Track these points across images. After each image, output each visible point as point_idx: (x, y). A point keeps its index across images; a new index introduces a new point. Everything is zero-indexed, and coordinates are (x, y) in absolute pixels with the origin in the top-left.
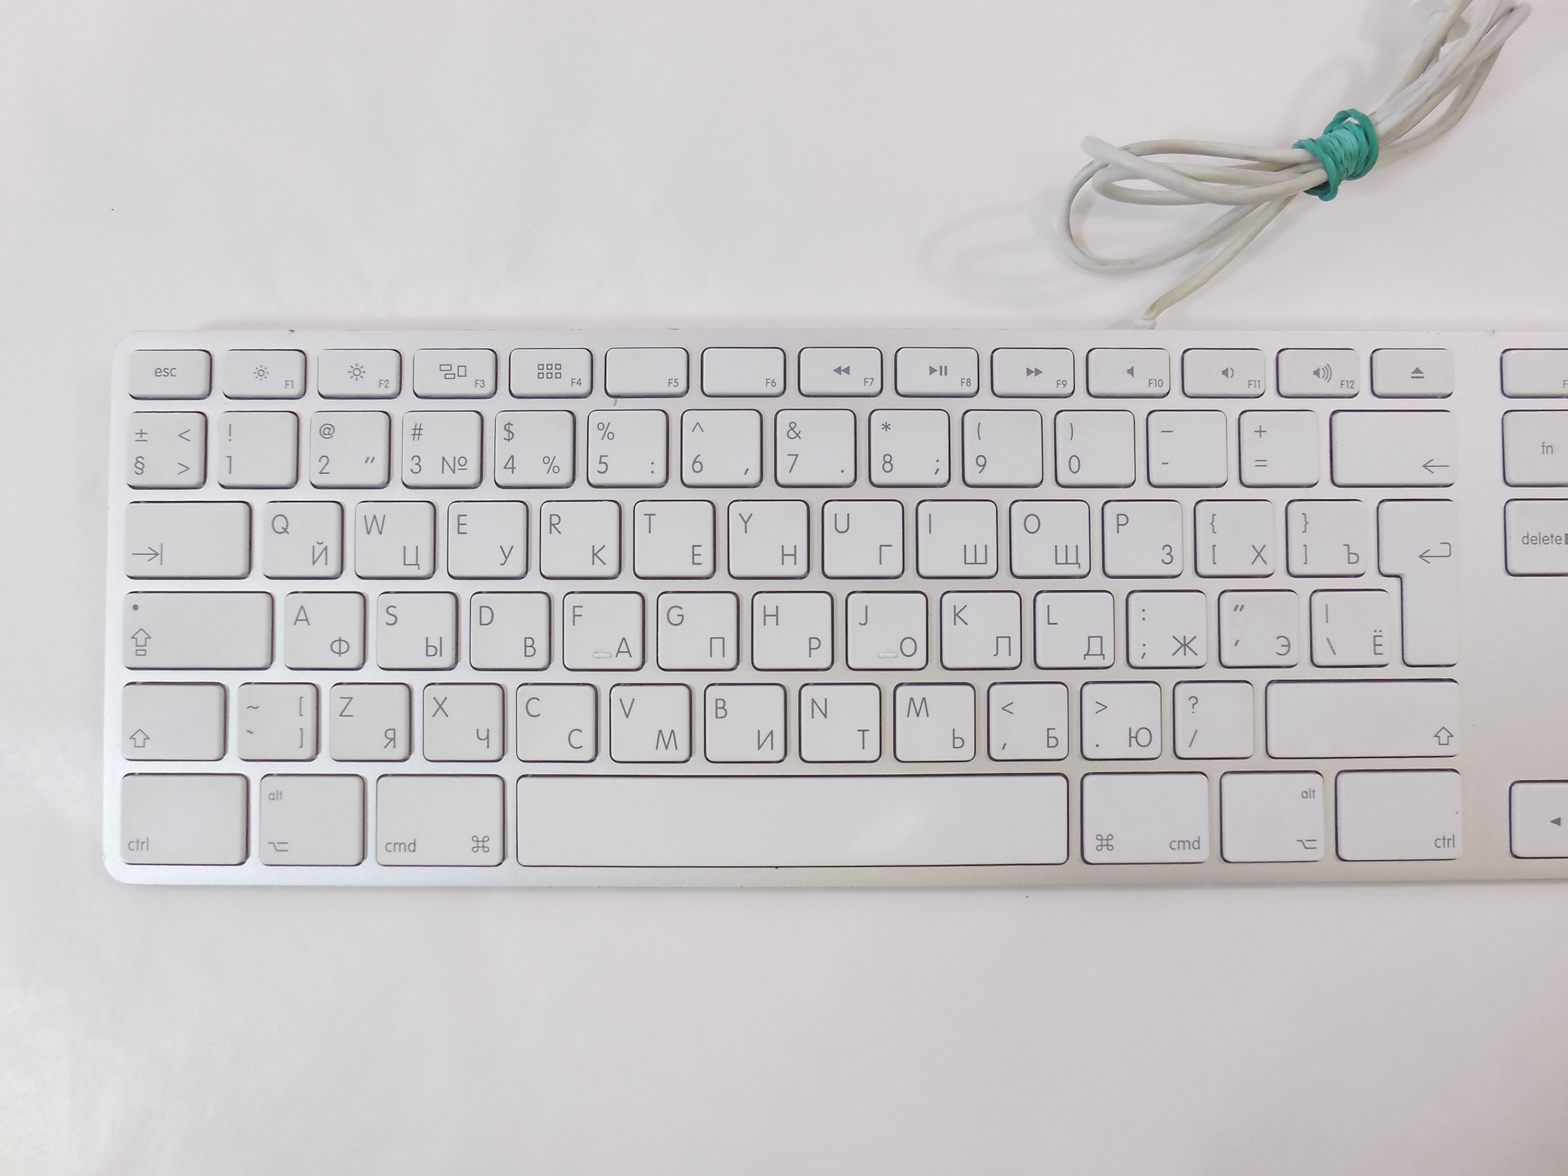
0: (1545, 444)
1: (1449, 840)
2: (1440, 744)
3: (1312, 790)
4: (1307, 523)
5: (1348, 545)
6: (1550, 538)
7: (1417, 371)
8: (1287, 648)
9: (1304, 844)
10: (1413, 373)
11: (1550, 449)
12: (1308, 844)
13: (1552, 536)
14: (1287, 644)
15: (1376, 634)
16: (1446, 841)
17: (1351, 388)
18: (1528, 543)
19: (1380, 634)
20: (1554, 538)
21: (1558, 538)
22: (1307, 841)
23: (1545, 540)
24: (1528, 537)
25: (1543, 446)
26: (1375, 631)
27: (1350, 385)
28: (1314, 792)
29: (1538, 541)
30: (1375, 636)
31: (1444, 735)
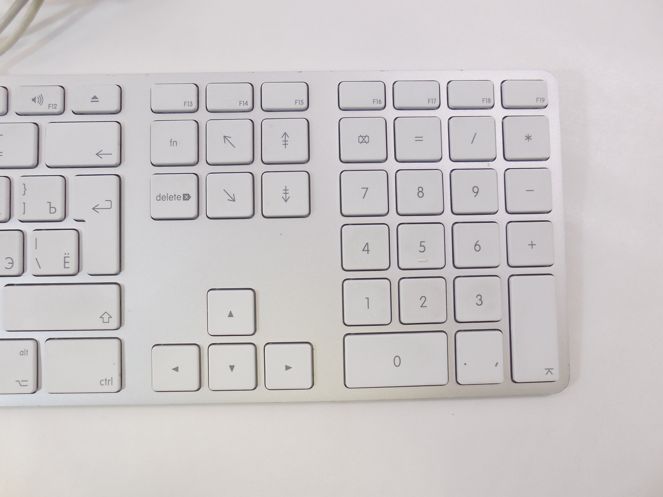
0: (172, 140)
1: (109, 381)
2: (104, 322)
3: (26, 350)
4: (26, 189)
5: (50, 203)
6: (174, 197)
7: (95, 97)
8: (12, 264)
9: (20, 383)
10: (92, 99)
11: (175, 143)
12: (22, 383)
13: (175, 196)
14: (12, 262)
15: (66, 256)
16: (107, 381)
17: (55, 108)
18: (160, 200)
19: (68, 256)
20: (176, 197)
21: (179, 197)
22: (22, 381)
23: (170, 198)
24: (160, 196)
25: (171, 142)
26: (65, 254)
27: (54, 107)
28: (27, 351)
29: (166, 199)
30: (65, 257)
31: (106, 317)
